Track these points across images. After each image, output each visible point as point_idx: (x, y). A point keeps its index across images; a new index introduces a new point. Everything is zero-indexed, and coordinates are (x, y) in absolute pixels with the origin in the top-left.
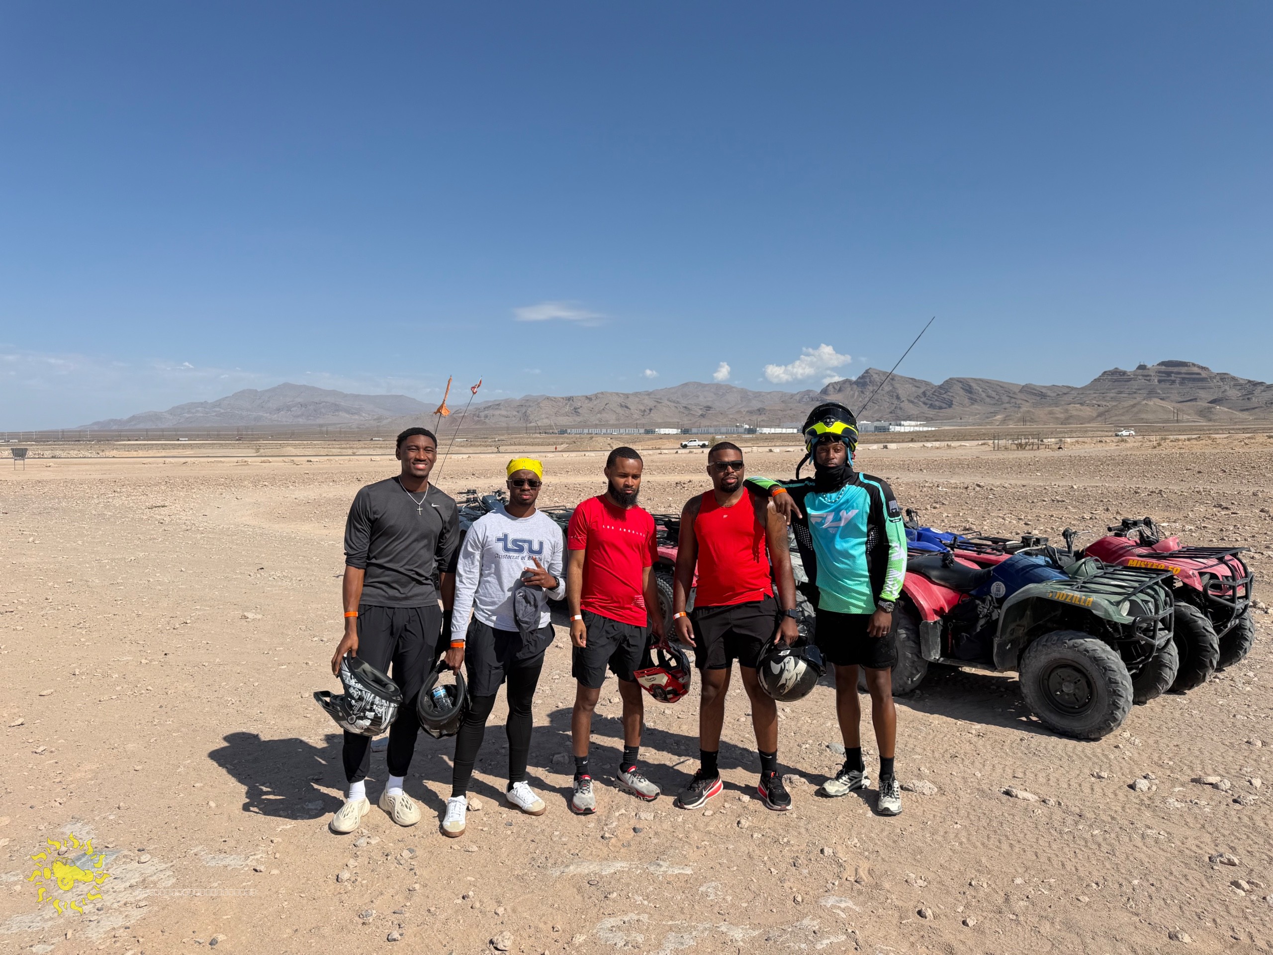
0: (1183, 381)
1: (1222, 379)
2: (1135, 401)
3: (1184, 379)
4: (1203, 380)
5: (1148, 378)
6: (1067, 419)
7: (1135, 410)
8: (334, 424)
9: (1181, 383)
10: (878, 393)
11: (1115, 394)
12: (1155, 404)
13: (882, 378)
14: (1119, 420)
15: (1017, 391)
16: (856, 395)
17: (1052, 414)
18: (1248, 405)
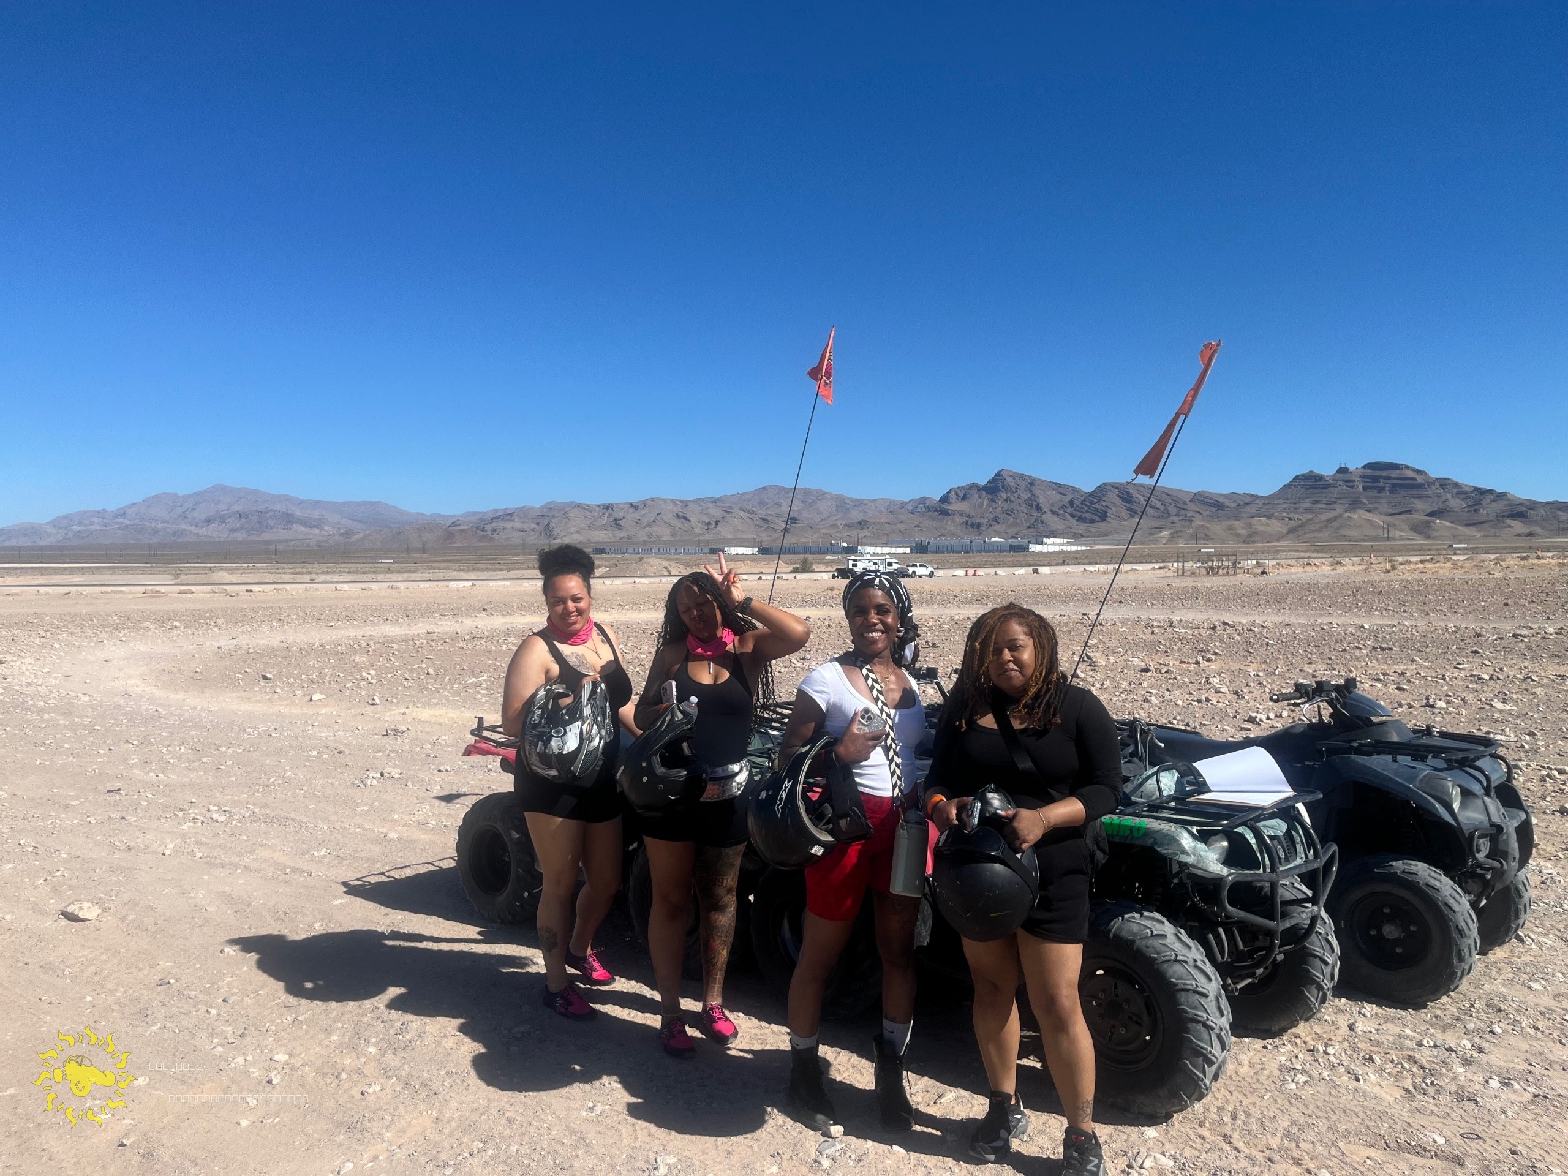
0: (1394, 488)
1: (1443, 486)
2: (1335, 514)
3: (1394, 486)
4: (1420, 486)
5: (1351, 484)
6: (1250, 536)
7: (1335, 524)
8: (287, 541)
9: (1392, 491)
10: (1013, 502)
11: (1310, 505)
12: (1360, 517)
13: (1019, 482)
14: (1315, 537)
15: (1188, 500)
16: (985, 504)
17: (1233, 529)
18: (1476, 518)
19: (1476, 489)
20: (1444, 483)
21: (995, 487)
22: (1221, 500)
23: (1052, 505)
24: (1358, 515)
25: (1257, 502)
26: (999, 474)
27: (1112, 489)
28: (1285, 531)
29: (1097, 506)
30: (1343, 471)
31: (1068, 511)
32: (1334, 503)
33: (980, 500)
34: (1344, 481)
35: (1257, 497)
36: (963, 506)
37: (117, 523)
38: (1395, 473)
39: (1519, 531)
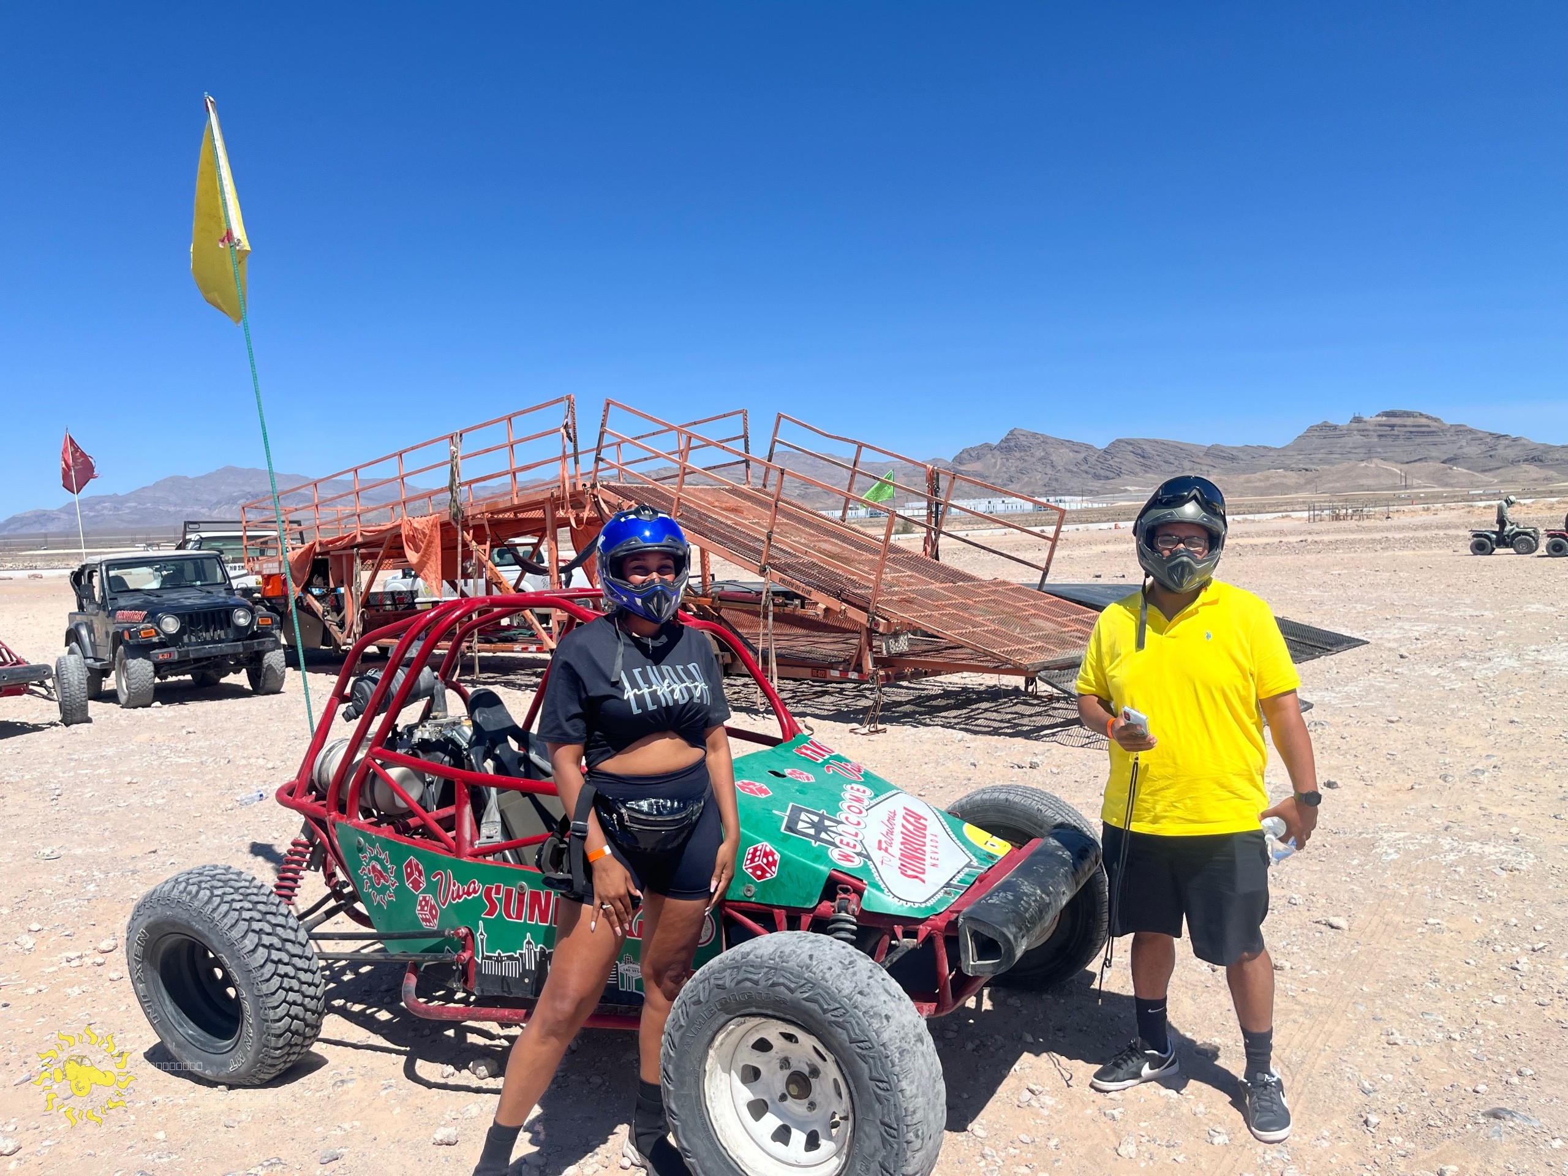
0: (1409, 436)
1: (1457, 433)
2: (1351, 464)
3: (1409, 433)
4: (1434, 433)
6: (1268, 488)
7: (1352, 474)
9: (1407, 439)
10: (1025, 461)
11: (1324, 456)
12: (1377, 465)
13: (1032, 440)
14: (1333, 488)
15: (1201, 454)
16: (998, 463)
17: (1250, 482)
18: (1493, 464)
19: (1491, 434)
20: (1460, 430)
21: (1010, 446)
22: (1234, 453)
23: (1066, 463)
24: (1375, 464)
25: (1271, 454)
26: (1011, 433)
27: (1123, 444)
28: (1302, 481)
29: (1111, 462)
30: (1358, 420)
31: (1082, 468)
32: (1350, 452)
33: (993, 460)
34: (1359, 430)
35: (1270, 449)
36: (977, 466)
37: (129, 508)
38: (1410, 421)
39: (1535, 476)
